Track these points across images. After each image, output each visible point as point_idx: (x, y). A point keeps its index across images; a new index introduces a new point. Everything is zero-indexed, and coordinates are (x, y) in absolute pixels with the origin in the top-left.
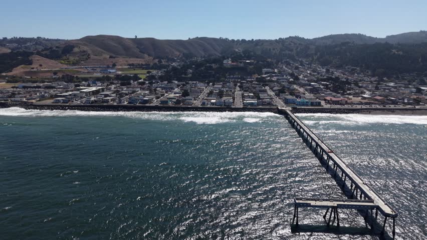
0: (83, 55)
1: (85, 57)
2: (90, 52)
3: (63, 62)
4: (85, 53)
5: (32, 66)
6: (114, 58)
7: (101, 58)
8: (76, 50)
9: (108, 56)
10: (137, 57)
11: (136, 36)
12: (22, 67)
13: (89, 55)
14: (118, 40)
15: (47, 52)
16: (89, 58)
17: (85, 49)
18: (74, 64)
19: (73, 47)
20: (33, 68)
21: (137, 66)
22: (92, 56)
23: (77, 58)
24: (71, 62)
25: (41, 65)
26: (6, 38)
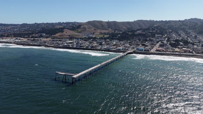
0: (84, 29)
1: (84, 30)
2: (87, 28)
3: (75, 31)
4: (85, 28)
5: (63, 33)
6: (96, 30)
7: (91, 30)
8: (82, 27)
9: (93, 29)
10: (106, 30)
11: (108, 21)
12: (60, 34)
13: (86, 29)
14: (100, 22)
15: (71, 28)
16: (86, 30)
17: (85, 27)
18: (80, 32)
19: (81, 26)
20: (63, 34)
21: (103, 33)
22: (87, 29)
23: (81, 30)
24: (79, 32)
25: (66, 33)
26: (64, 22)
